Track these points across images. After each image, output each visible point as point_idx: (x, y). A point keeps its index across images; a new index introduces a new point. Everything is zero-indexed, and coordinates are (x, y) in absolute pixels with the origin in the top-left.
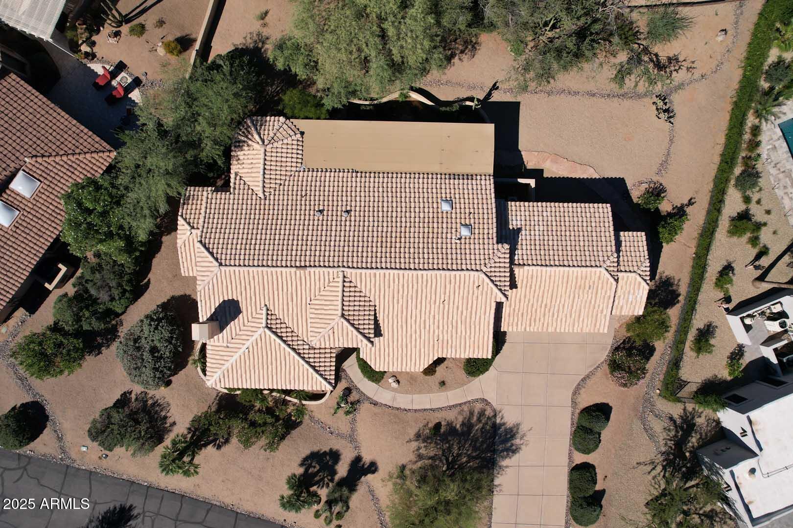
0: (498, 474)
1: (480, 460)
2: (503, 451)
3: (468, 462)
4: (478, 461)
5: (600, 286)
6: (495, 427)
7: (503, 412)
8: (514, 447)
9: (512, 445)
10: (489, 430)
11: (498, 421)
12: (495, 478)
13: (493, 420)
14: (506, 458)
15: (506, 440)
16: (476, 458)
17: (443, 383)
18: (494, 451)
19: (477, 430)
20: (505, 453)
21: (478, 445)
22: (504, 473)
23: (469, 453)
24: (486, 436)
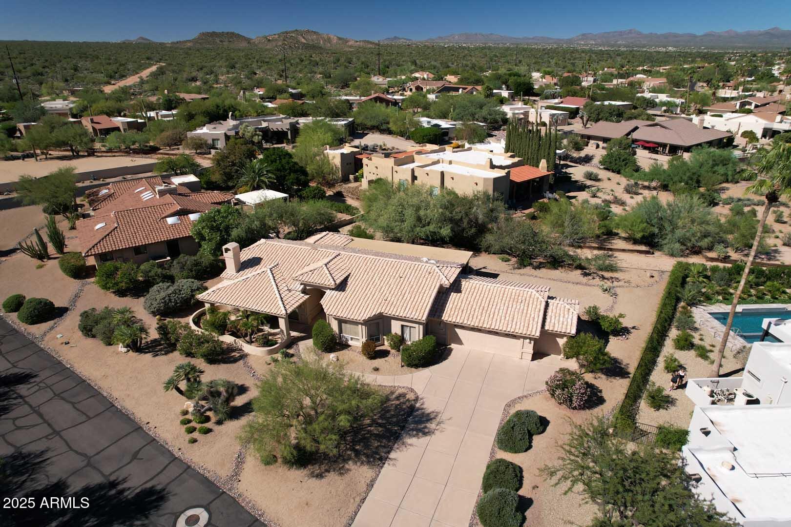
0: (398, 448)
1: (383, 429)
2: (413, 430)
3: (370, 425)
4: (380, 429)
6: (412, 409)
7: (424, 400)
8: (426, 430)
9: (426, 427)
10: (405, 409)
11: (418, 405)
12: (393, 451)
13: (413, 402)
14: (414, 436)
15: (420, 422)
16: (380, 425)
17: (376, 369)
18: (403, 428)
19: (392, 404)
20: (415, 432)
21: (388, 415)
22: (405, 449)
23: (375, 417)
24: (399, 412)
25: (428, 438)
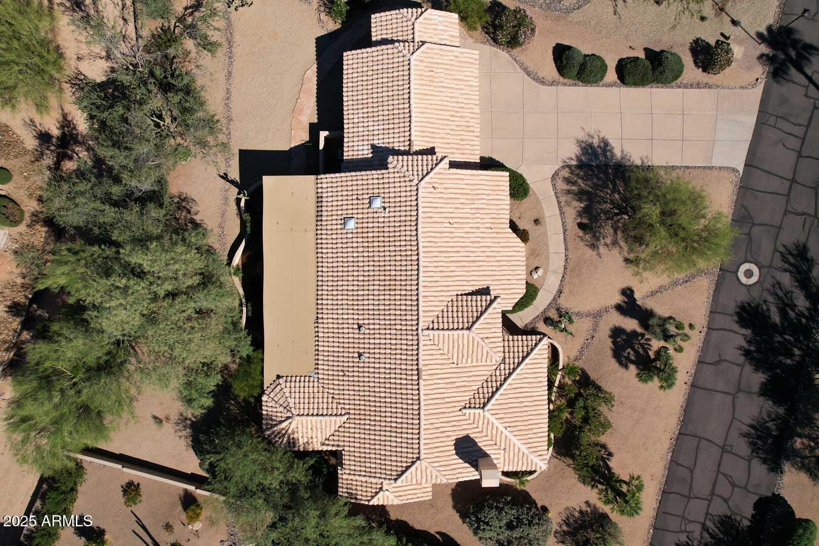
0: (629, 160)
1: (616, 180)
2: (606, 156)
3: (619, 193)
4: (618, 183)
5: (430, 60)
6: (581, 166)
7: (564, 158)
8: (602, 145)
9: (599, 147)
10: (585, 172)
11: (574, 163)
12: (634, 163)
13: (573, 168)
14: (612, 153)
15: (594, 153)
16: (615, 185)
17: (536, 222)
18: (607, 165)
19: (585, 185)
20: (608, 153)
21: (600, 183)
22: (628, 155)
23: (609, 191)
24: (591, 175)
25: (610, 141)
